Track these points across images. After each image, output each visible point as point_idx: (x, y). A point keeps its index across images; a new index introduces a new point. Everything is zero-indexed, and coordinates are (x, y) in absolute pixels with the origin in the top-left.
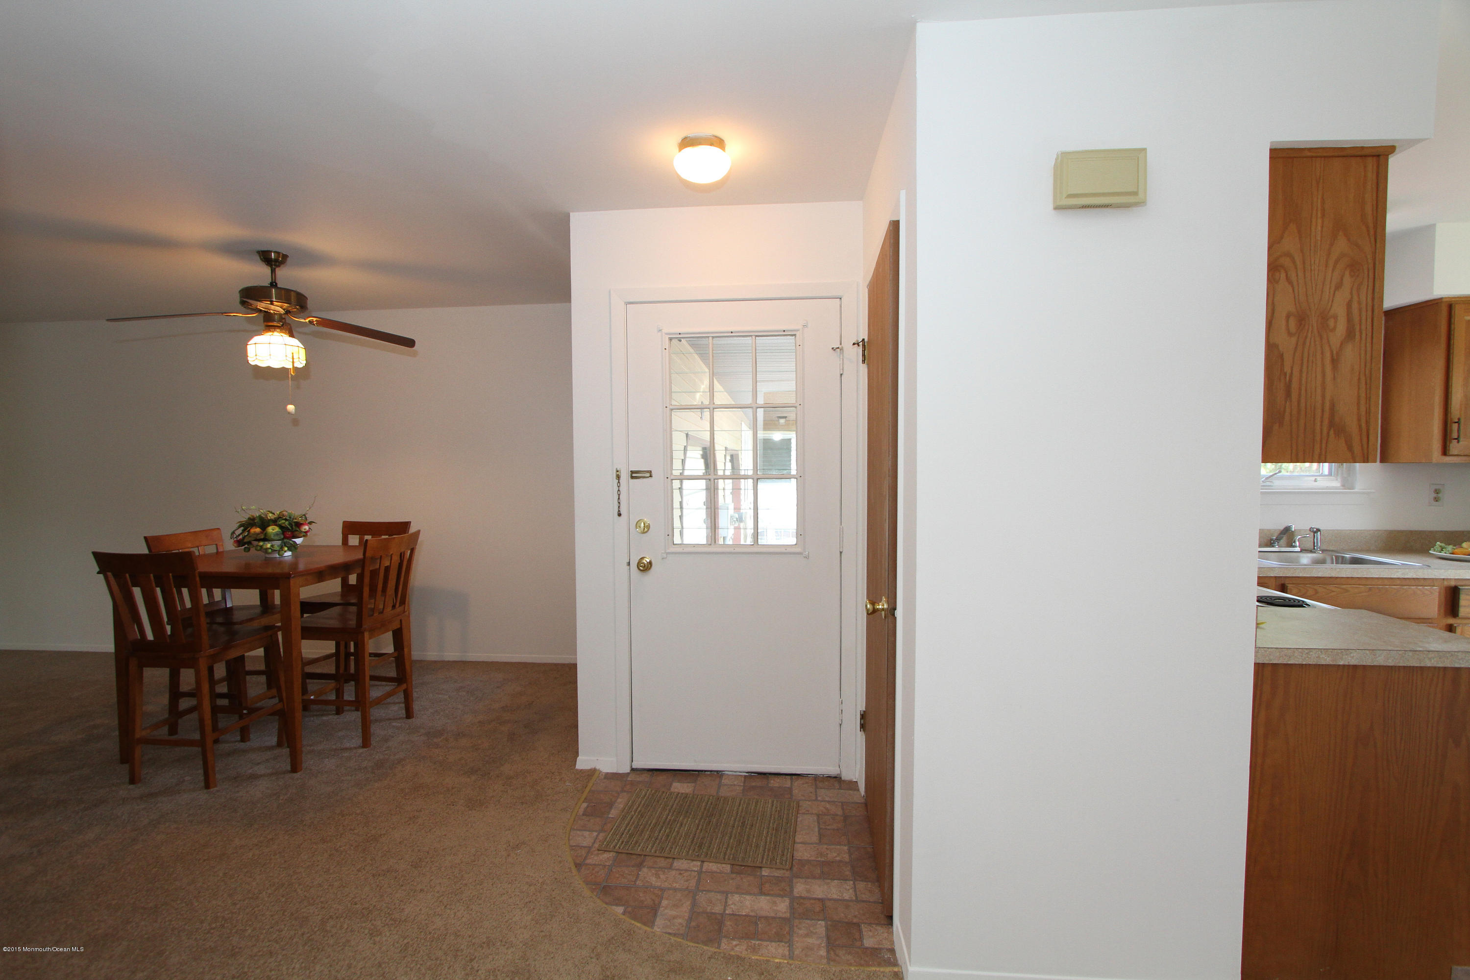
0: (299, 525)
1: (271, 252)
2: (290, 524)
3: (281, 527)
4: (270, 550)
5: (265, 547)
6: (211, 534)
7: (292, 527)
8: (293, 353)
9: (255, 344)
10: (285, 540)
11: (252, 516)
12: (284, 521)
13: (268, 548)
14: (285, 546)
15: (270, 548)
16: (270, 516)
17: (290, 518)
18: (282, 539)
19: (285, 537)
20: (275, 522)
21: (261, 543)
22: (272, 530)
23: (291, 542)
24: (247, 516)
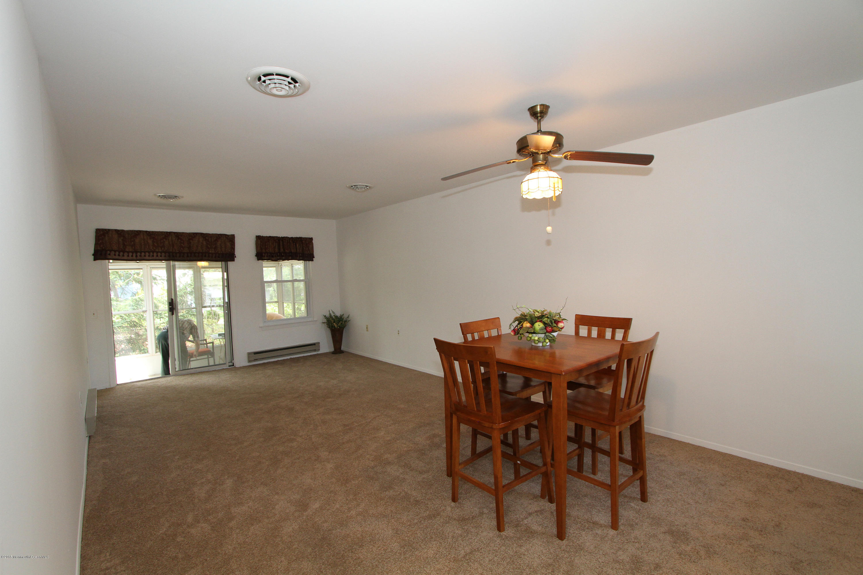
0: (557, 322)
1: (536, 106)
2: (551, 322)
3: (544, 323)
4: (537, 342)
5: (533, 338)
6: (495, 322)
7: (552, 323)
8: (554, 183)
9: (528, 180)
10: (547, 334)
11: (523, 312)
12: (546, 319)
13: (536, 340)
14: (547, 339)
15: (537, 340)
16: (537, 315)
17: (550, 316)
18: (545, 333)
19: (547, 332)
20: (540, 318)
21: (530, 335)
22: (539, 326)
23: (551, 335)
24: (520, 313)
